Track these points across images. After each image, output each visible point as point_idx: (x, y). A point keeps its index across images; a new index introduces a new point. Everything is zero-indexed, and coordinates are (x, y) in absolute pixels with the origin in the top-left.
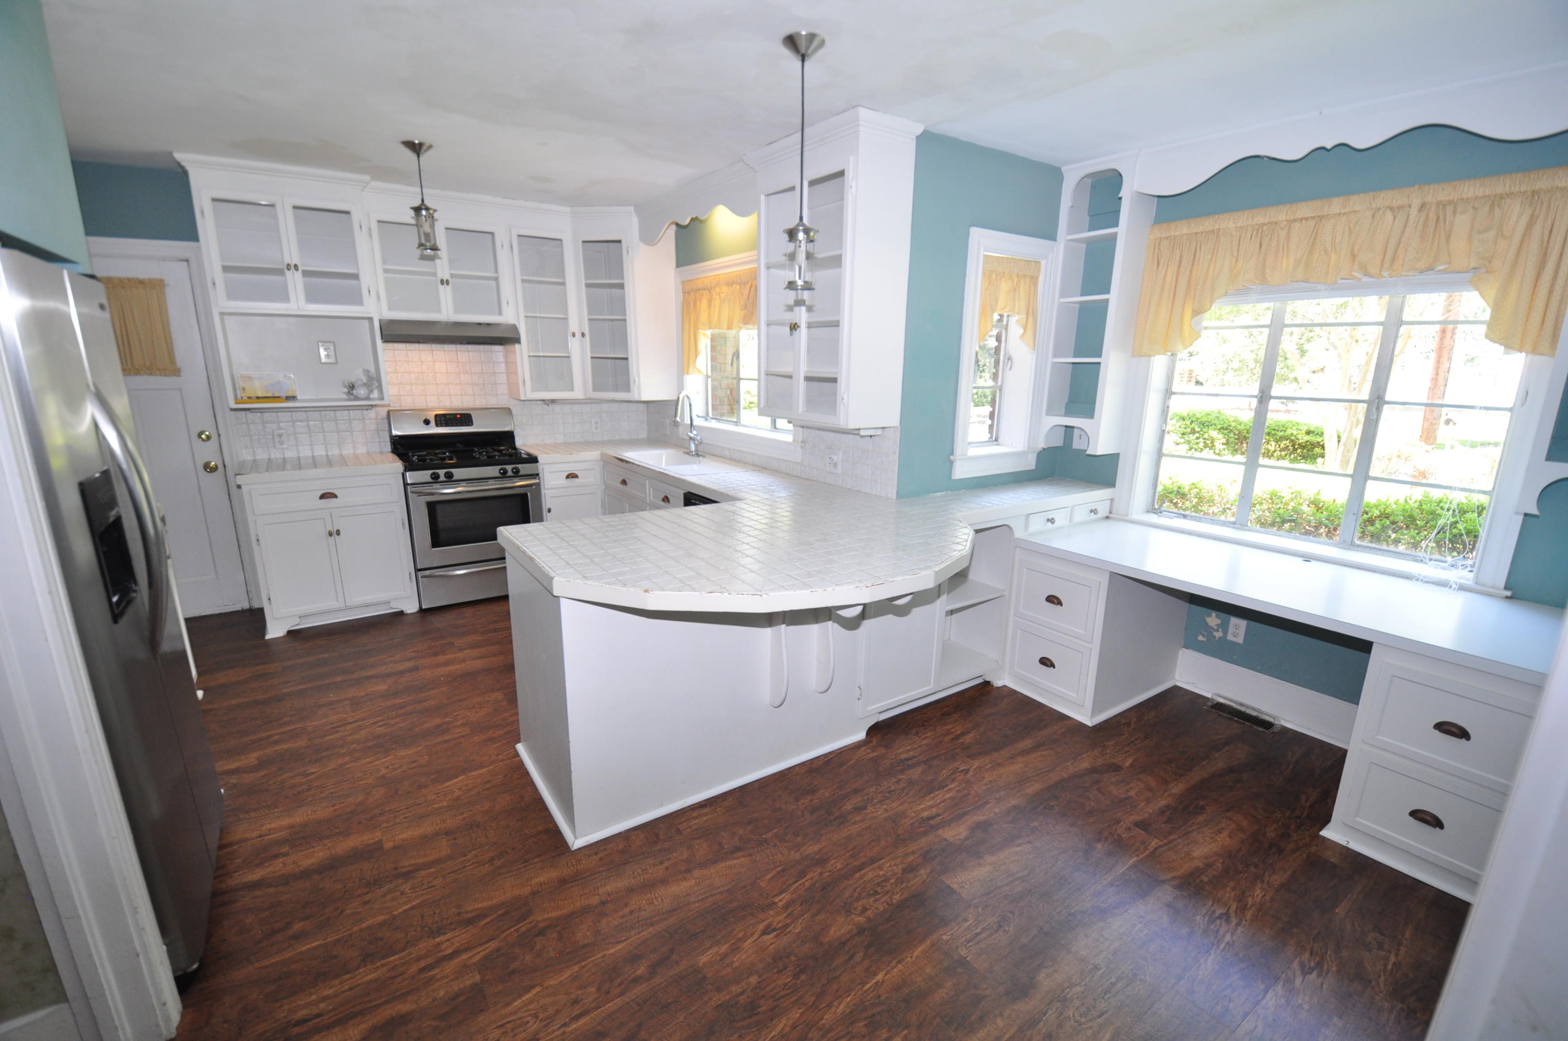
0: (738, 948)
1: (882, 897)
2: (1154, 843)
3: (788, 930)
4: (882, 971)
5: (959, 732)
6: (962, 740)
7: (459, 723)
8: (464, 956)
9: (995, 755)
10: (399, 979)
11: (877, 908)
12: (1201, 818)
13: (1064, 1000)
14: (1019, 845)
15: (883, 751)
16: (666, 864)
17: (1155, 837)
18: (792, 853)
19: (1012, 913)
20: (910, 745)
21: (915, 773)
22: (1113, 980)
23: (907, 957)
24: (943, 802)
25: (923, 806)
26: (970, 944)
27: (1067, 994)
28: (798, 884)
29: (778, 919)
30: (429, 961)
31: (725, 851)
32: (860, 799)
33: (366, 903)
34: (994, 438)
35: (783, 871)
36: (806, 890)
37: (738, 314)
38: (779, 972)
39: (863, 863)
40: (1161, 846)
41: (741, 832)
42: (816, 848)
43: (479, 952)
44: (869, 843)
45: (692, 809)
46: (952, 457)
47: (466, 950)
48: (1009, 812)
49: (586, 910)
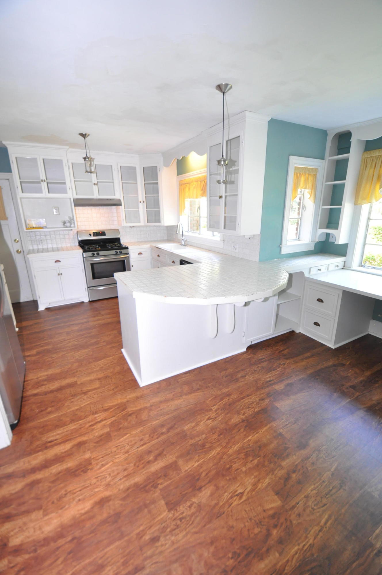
0: (198, 425)
1: (251, 409)
2: (357, 394)
3: (216, 419)
4: (251, 435)
5: (281, 350)
6: (283, 353)
7: (102, 341)
8: (104, 422)
9: (295, 358)
10: (82, 429)
11: (249, 413)
12: (377, 385)
13: (319, 451)
14: (304, 393)
15: (253, 356)
16: (173, 393)
17: (358, 392)
18: (218, 392)
19: (300, 417)
20: (263, 353)
21: (265, 364)
22: (339, 444)
23: (260, 431)
24: (275, 375)
25: (267, 376)
26: (284, 428)
27: (321, 448)
28: (220, 403)
29: (213, 415)
30: (93, 423)
31: (194, 390)
32: (243, 373)
33: (72, 402)
34: (297, 238)
35: (215, 398)
36: (223, 405)
37: (200, 193)
38: (213, 434)
39: (245, 396)
40: (360, 395)
41: (200, 383)
42: (227, 390)
43: (109, 421)
44: (247, 389)
45: (183, 374)
46: (281, 246)
47: (105, 420)
48: (300, 380)
49: (145, 408)
